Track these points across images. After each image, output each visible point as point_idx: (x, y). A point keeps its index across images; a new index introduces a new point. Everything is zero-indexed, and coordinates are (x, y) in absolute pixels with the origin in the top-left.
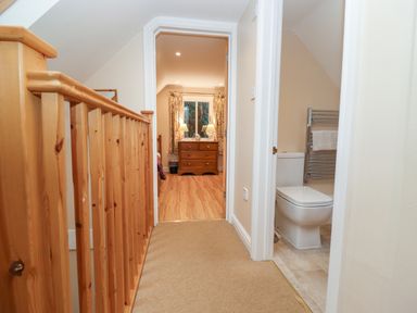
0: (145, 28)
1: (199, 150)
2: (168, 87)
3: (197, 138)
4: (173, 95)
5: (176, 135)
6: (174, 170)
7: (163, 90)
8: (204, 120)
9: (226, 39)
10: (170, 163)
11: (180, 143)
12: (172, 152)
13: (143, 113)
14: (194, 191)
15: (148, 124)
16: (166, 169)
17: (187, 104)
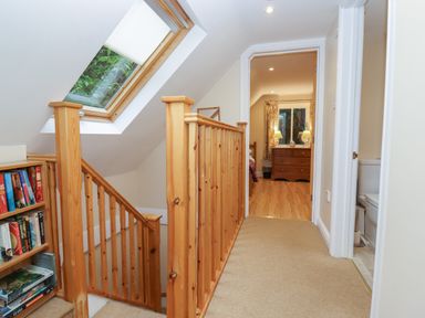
0: (242, 57)
1: (293, 156)
2: (264, 97)
3: (292, 144)
4: (268, 104)
5: (271, 141)
6: (267, 175)
7: (259, 100)
8: (300, 126)
9: (315, 52)
10: (264, 168)
11: (274, 150)
12: (266, 158)
13: (239, 124)
14: (285, 195)
15: (242, 133)
16: (259, 173)
17: (282, 111)
